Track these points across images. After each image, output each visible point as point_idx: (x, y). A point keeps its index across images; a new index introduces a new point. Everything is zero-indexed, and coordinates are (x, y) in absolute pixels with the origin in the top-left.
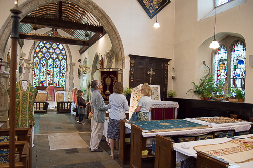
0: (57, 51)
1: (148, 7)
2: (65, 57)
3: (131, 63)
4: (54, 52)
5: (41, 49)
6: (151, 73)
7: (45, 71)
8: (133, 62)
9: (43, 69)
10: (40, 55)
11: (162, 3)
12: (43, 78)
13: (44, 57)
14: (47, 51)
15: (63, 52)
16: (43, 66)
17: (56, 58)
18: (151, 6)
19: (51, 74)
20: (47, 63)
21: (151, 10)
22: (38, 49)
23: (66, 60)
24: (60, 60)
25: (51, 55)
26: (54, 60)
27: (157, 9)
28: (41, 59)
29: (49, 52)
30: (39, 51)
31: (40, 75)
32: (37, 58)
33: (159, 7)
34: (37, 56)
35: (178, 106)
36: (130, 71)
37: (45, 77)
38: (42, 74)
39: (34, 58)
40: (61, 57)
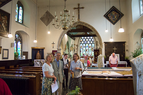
0: (90, 40)
1: (112, 20)
2: (94, 42)
3: (105, 46)
4: (89, 40)
5: (83, 39)
6: (115, 49)
7: (85, 49)
8: (106, 45)
9: (84, 48)
10: (83, 42)
11: (119, 17)
12: (84, 53)
13: (84, 43)
14: (85, 40)
15: (93, 40)
16: (84, 47)
17: (89, 43)
18: (114, 19)
19: (88, 51)
20: (86, 46)
21: (114, 21)
22: (82, 40)
23: (94, 44)
24: (92, 44)
25: (87, 42)
26: (88, 44)
27: (117, 20)
28: (83, 44)
29: (86, 41)
30: (82, 41)
31: (83, 51)
32: (81, 44)
33: (118, 19)
34: (81, 43)
35: (127, 64)
36: (105, 49)
37: (85, 52)
38: (84, 51)
39: (80, 44)
40: (91, 42)
